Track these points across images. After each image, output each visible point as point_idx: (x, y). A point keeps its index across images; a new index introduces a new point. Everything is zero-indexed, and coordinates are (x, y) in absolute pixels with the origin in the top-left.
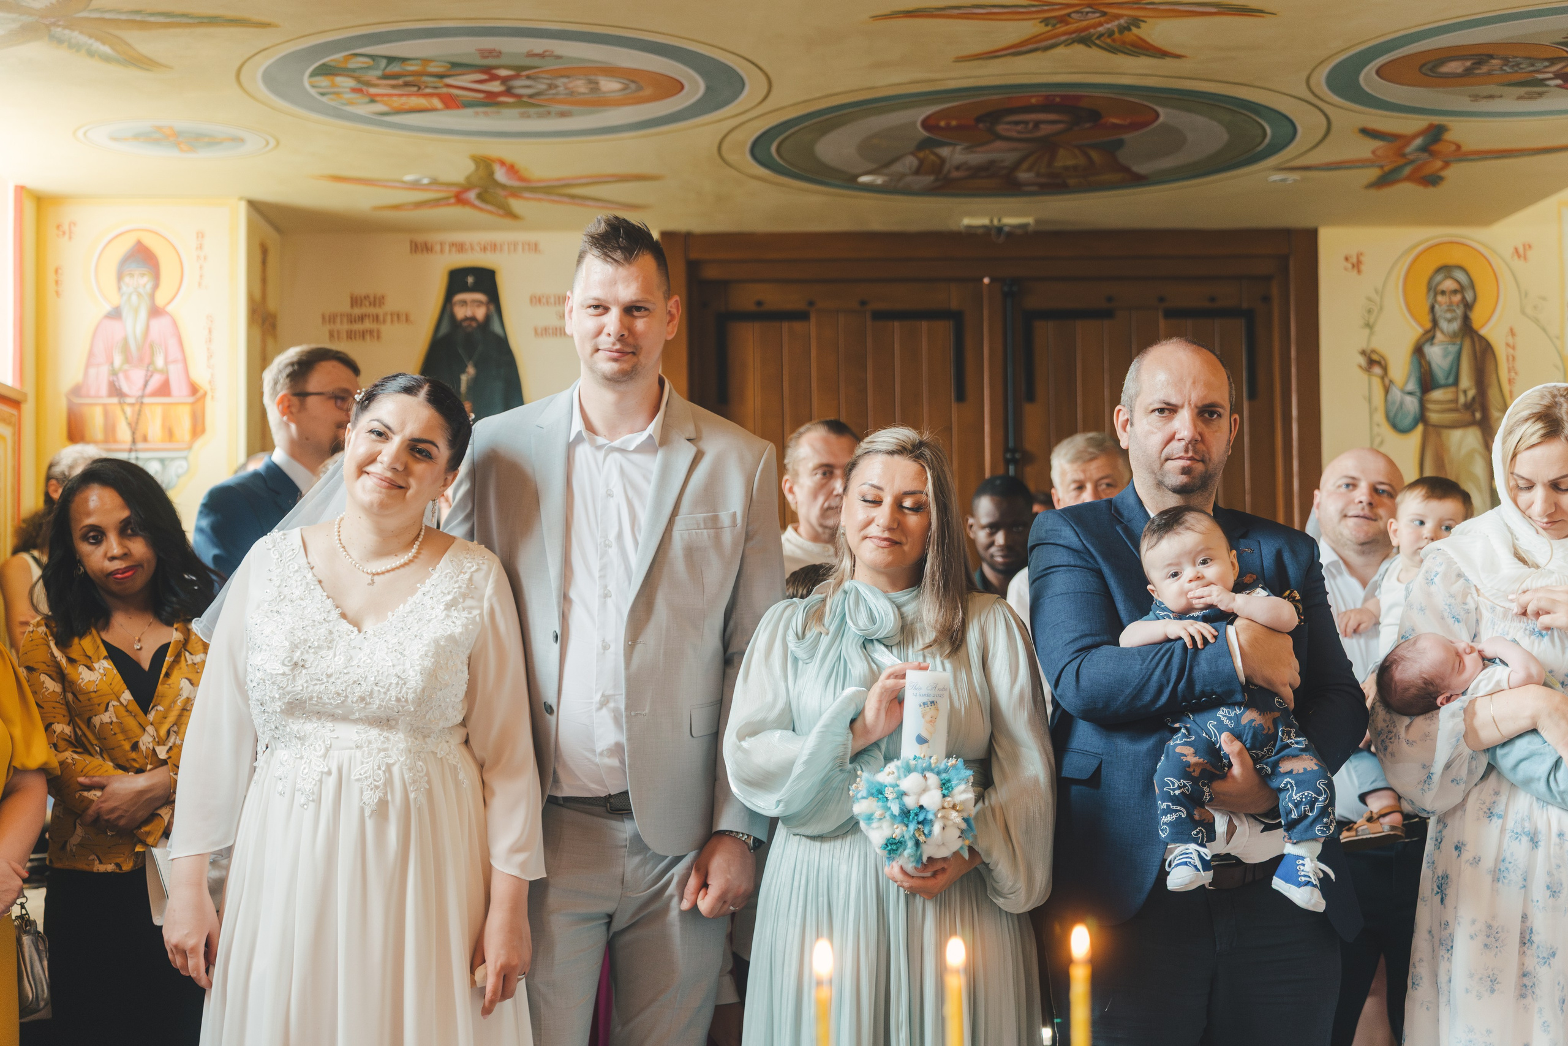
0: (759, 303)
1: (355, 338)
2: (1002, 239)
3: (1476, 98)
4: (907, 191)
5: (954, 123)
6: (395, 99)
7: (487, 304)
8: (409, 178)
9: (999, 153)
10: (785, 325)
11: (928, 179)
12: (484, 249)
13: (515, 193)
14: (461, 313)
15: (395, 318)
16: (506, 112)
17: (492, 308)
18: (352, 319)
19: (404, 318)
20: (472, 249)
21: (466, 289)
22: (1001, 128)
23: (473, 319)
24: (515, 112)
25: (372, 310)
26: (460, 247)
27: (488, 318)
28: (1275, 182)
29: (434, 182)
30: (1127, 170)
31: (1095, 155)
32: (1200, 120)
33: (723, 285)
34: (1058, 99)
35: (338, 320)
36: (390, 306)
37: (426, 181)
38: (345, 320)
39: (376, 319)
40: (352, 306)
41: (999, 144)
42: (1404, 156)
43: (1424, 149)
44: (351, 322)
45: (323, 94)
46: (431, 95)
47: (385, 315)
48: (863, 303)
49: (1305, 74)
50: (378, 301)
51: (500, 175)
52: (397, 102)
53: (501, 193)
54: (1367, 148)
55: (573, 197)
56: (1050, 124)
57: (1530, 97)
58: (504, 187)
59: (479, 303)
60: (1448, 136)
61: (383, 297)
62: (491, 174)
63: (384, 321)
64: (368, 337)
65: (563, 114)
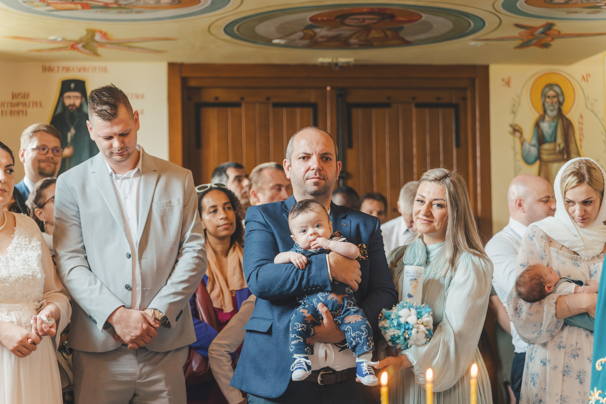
0: (217, 98)
1: (14, 114)
2: (337, 69)
3: (569, 13)
4: (295, 47)
5: (325, 18)
6: (59, 5)
7: (81, 98)
8: (51, 38)
9: (345, 31)
10: (229, 110)
11: (306, 42)
12: (80, 70)
13: (102, 45)
14: (68, 102)
15: (35, 104)
16: (111, 11)
17: (83, 100)
18: (12, 105)
19: (39, 104)
20: (73, 70)
21: (70, 90)
22: (347, 21)
23: (74, 105)
24: (115, 11)
25: (23, 101)
26: (67, 69)
27: (81, 105)
28: (472, 46)
29: (64, 40)
30: (403, 39)
31: (389, 33)
32: (441, 19)
33: (199, 89)
34: (376, 10)
35: (6, 105)
36: (32, 98)
37: (60, 39)
38: (9, 105)
39: (25, 104)
40: (13, 98)
41: (345, 28)
42: (533, 35)
43: (543, 33)
44: (12, 106)
45: (25, 2)
46: (78, 3)
47: (29, 103)
48: (268, 99)
49: (492, 2)
50: (26, 96)
51: (98, 37)
52: (59, 6)
53: (95, 44)
54: (517, 32)
55: (130, 47)
56: (370, 20)
57: (594, 13)
58: (97, 42)
59: (77, 97)
60: (555, 28)
61: (28, 94)
62: (93, 36)
63: (29, 106)
64: (21, 114)
65: (138, 12)
